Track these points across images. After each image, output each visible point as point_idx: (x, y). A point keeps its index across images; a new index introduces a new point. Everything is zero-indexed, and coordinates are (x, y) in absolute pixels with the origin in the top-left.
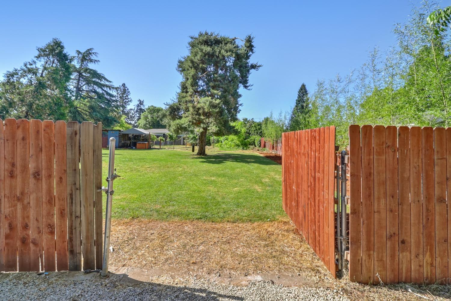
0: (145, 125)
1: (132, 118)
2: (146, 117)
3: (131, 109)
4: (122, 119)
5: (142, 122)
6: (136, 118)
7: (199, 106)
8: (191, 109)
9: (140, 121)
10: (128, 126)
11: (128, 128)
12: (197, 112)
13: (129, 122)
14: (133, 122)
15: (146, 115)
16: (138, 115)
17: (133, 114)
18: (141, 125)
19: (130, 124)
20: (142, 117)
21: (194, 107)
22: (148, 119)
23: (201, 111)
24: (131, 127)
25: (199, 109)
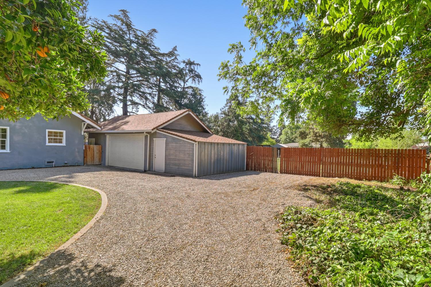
0: (286, 140)
1: (275, 134)
2: (287, 133)
3: (274, 126)
4: (268, 135)
5: (283, 137)
6: (278, 133)
7: (316, 131)
8: (312, 133)
9: (281, 136)
10: (272, 140)
11: (272, 142)
12: (316, 135)
13: (273, 137)
14: (276, 137)
15: (286, 131)
16: (279, 131)
17: (276, 130)
18: (282, 139)
19: (274, 138)
20: (283, 132)
21: (314, 132)
22: (288, 135)
23: (318, 134)
24: (274, 141)
25: (316, 133)
